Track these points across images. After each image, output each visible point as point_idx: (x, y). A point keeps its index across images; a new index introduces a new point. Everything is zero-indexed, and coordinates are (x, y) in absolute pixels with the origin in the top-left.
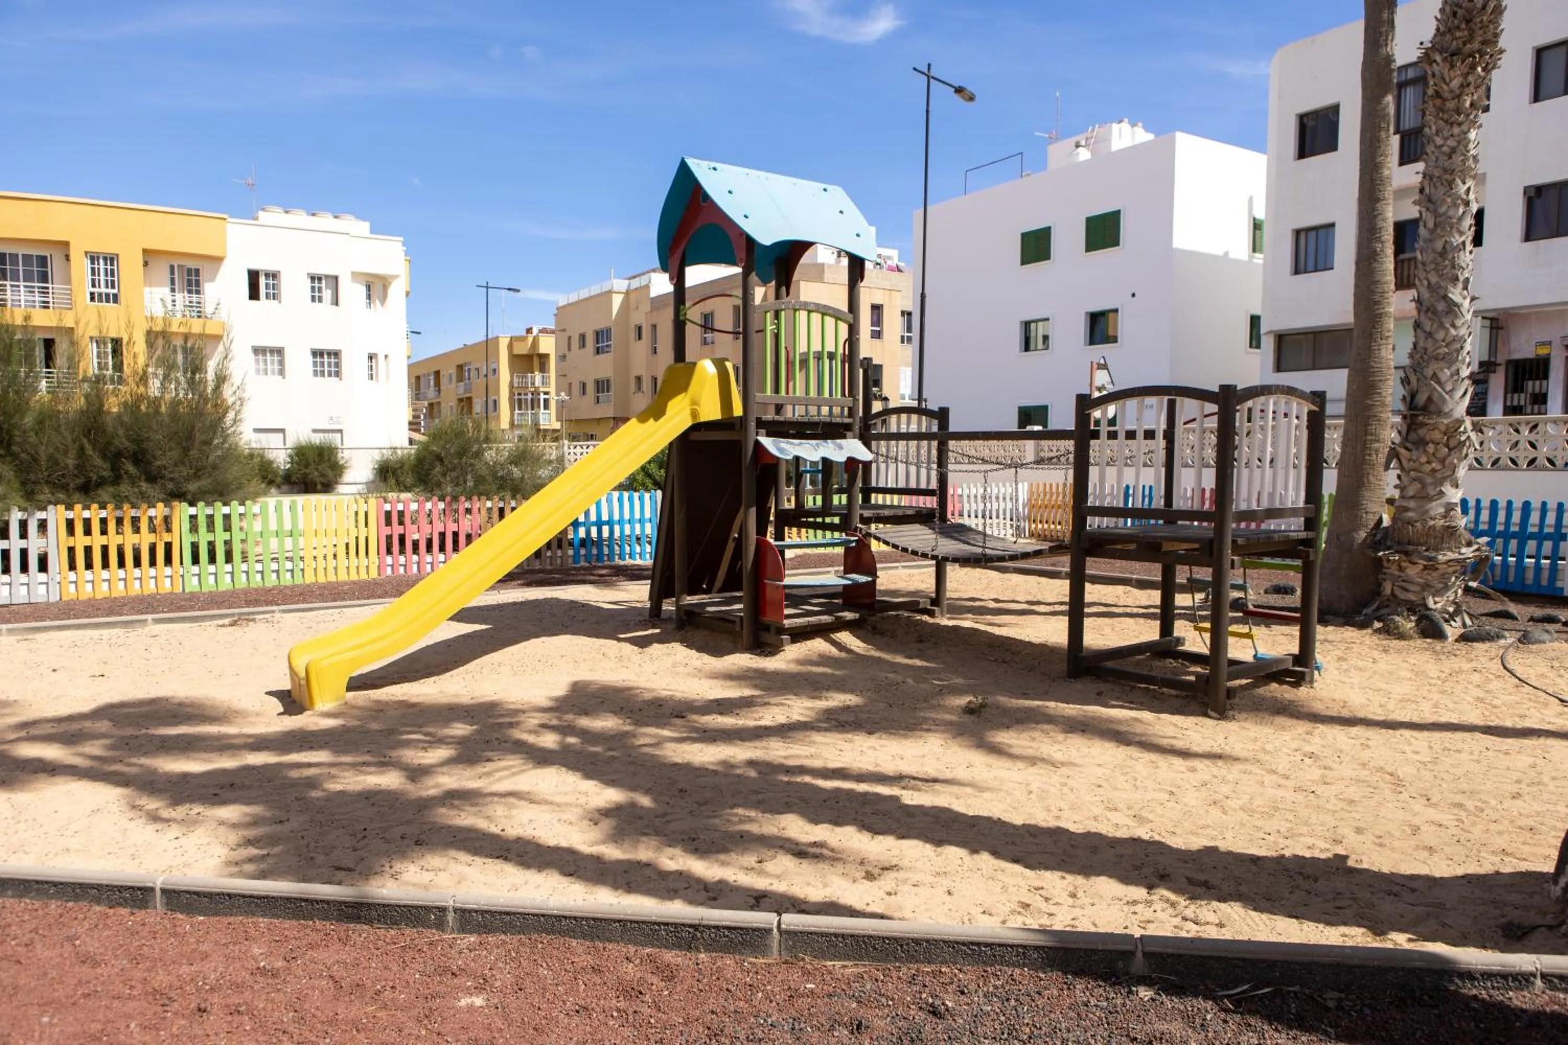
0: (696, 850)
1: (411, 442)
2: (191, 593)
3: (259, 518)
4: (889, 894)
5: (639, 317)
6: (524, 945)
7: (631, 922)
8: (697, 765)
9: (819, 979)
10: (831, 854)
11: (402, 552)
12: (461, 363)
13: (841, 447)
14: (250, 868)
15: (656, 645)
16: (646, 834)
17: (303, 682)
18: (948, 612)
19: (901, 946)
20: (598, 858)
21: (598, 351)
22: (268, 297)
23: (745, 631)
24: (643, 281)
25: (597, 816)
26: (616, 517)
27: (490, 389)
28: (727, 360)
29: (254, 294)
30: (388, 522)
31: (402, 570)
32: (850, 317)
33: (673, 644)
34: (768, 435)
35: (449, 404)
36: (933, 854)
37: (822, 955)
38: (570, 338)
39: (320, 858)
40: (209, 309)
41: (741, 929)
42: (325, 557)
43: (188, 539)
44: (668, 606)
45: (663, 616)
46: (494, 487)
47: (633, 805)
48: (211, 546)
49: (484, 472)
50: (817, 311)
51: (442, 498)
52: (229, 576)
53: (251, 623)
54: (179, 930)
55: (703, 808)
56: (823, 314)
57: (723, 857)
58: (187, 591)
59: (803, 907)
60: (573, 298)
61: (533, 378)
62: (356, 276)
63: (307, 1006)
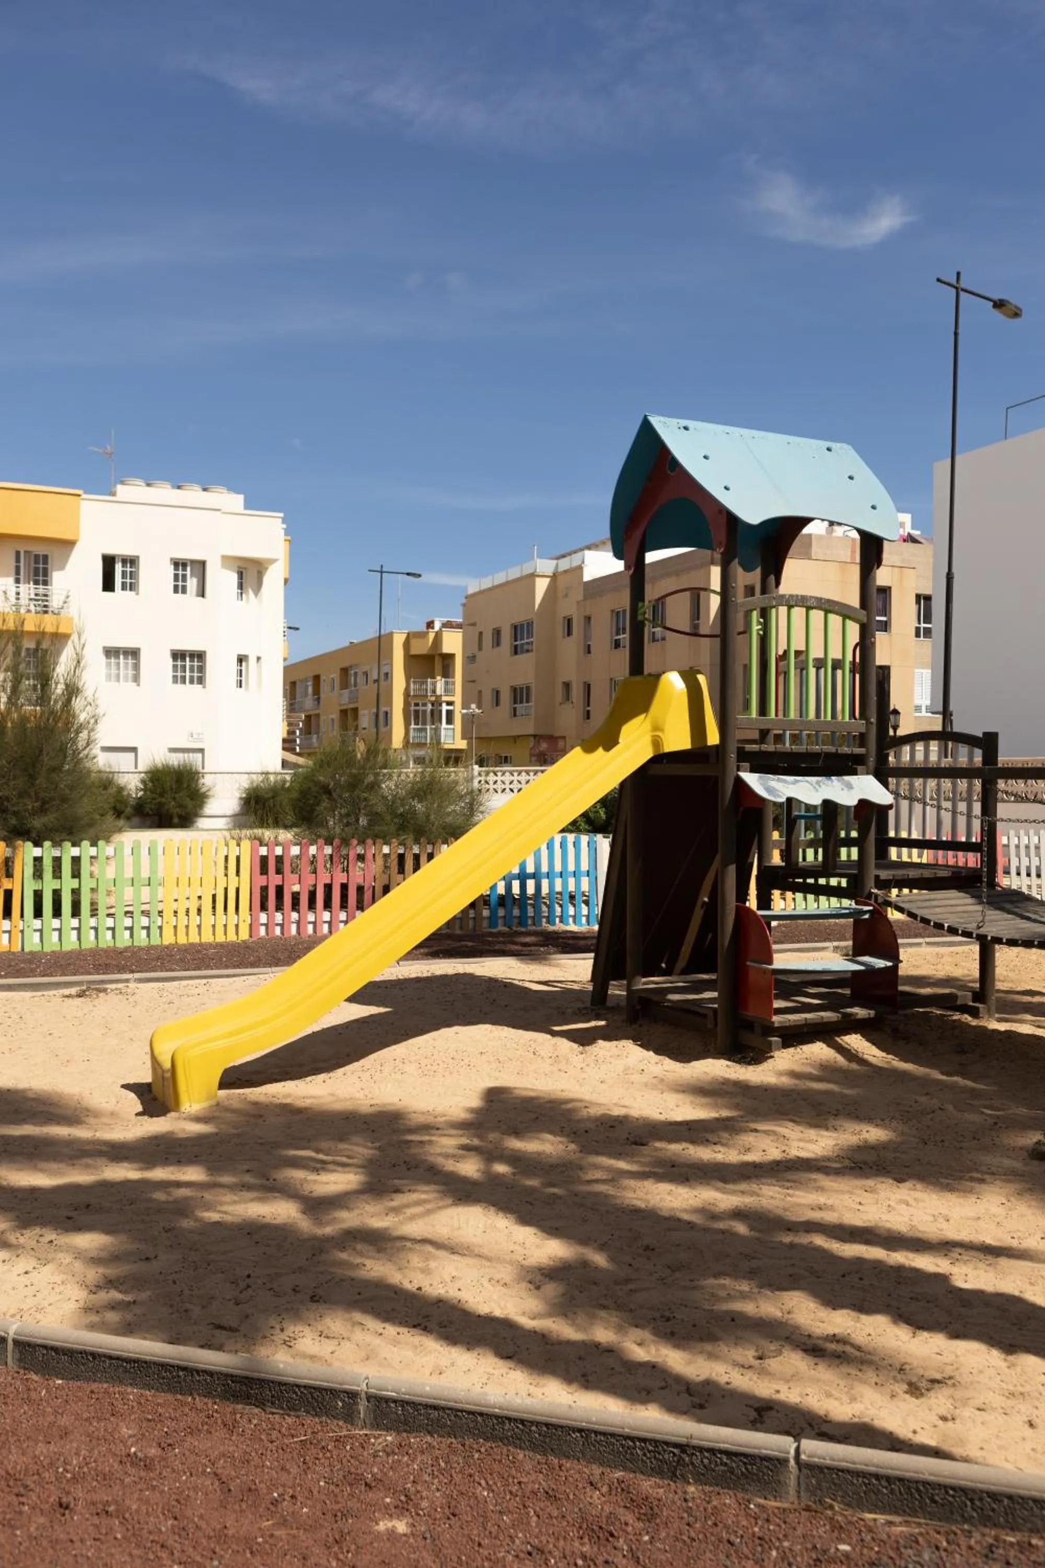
0: (673, 1334)
1: (285, 764)
2: (31, 953)
3: (113, 863)
4: (944, 1419)
5: (569, 607)
6: (454, 1452)
7: (596, 1433)
8: (666, 1214)
9: (855, 1538)
10: (857, 1353)
11: (279, 907)
12: (344, 666)
13: (850, 786)
14: (112, 1317)
15: (601, 1043)
16: (604, 1307)
17: (168, 1075)
18: (999, 1011)
19: (972, 1500)
20: (544, 1336)
21: (516, 651)
22: (124, 588)
23: (719, 1028)
24: (575, 560)
25: (539, 1277)
26: (545, 869)
27: (382, 698)
28: (700, 672)
29: (108, 585)
30: (264, 870)
31: (278, 931)
32: (863, 615)
33: (624, 1043)
34: (753, 770)
35: (330, 716)
36: (1004, 1365)
37: (859, 1503)
38: (481, 633)
39: (196, 1311)
40: (55, 602)
41: (745, 1455)
42: (188, 911)
43: (31, 887)
44: (616, 990)
45: (609, 1003)
46: (393, 828)
47: (584, 1264)
48: (57, 896)
49: (380, 808)
50: (818, 608)
51: (329, 841)
52: (75, 933)
53: (101, 995)
54: (33, 1395)
55: (678, 1274)
56: (827, 612)
57: (708, 1347)
58: (27, 949)
59: (825, 1428)
60: (486, 583)
61: (434, 685)
62: (227, 561)
63: (189, 1513)
